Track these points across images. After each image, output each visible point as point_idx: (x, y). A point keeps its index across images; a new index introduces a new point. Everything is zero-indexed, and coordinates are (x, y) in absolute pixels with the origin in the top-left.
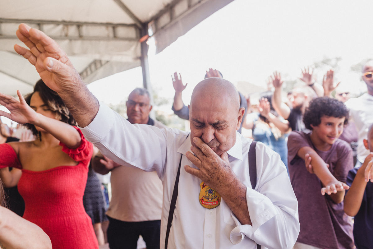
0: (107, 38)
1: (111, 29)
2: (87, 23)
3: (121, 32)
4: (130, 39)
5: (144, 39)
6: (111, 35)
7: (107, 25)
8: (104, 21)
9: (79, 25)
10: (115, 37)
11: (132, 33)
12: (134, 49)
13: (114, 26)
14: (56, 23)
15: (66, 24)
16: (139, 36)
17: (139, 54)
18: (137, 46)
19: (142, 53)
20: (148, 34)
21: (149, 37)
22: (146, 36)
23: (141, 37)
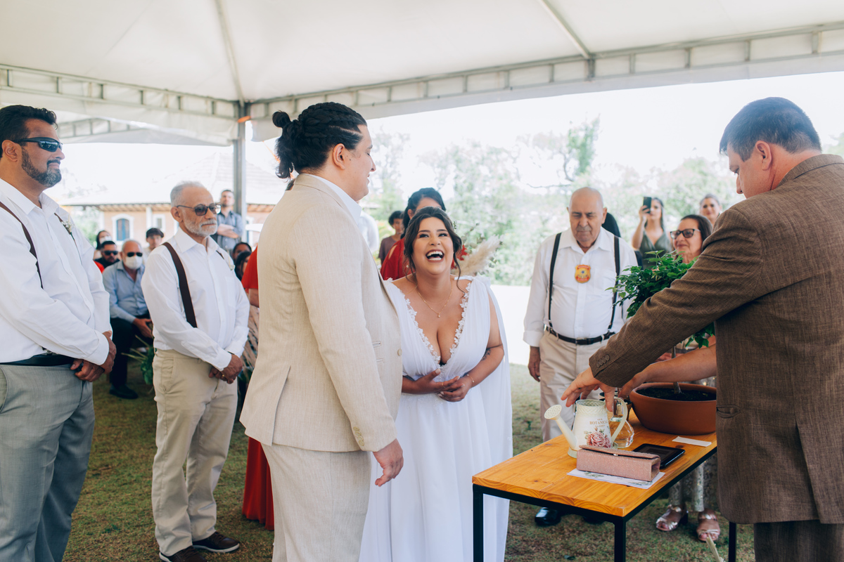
0: (205, 114)
1: (209, 103)
2: (188, 95)
3: (220, 108)
4: (227, 118)
5: (243, 119)
6: (210, 111)
7: (208, 98)
8: (205, 94)
9: (180, 97)
10: (213, 113)
11: (230, 110)
12: (231, 130)
13: (214, 102)
15: (167, 92)
16: (237, 115)
17: (236, 137)
18: (234, 127)
19: (239, 135)
20: (250, 115)
21: (250, 119)
22: (247, 118)
23: (240, 117)
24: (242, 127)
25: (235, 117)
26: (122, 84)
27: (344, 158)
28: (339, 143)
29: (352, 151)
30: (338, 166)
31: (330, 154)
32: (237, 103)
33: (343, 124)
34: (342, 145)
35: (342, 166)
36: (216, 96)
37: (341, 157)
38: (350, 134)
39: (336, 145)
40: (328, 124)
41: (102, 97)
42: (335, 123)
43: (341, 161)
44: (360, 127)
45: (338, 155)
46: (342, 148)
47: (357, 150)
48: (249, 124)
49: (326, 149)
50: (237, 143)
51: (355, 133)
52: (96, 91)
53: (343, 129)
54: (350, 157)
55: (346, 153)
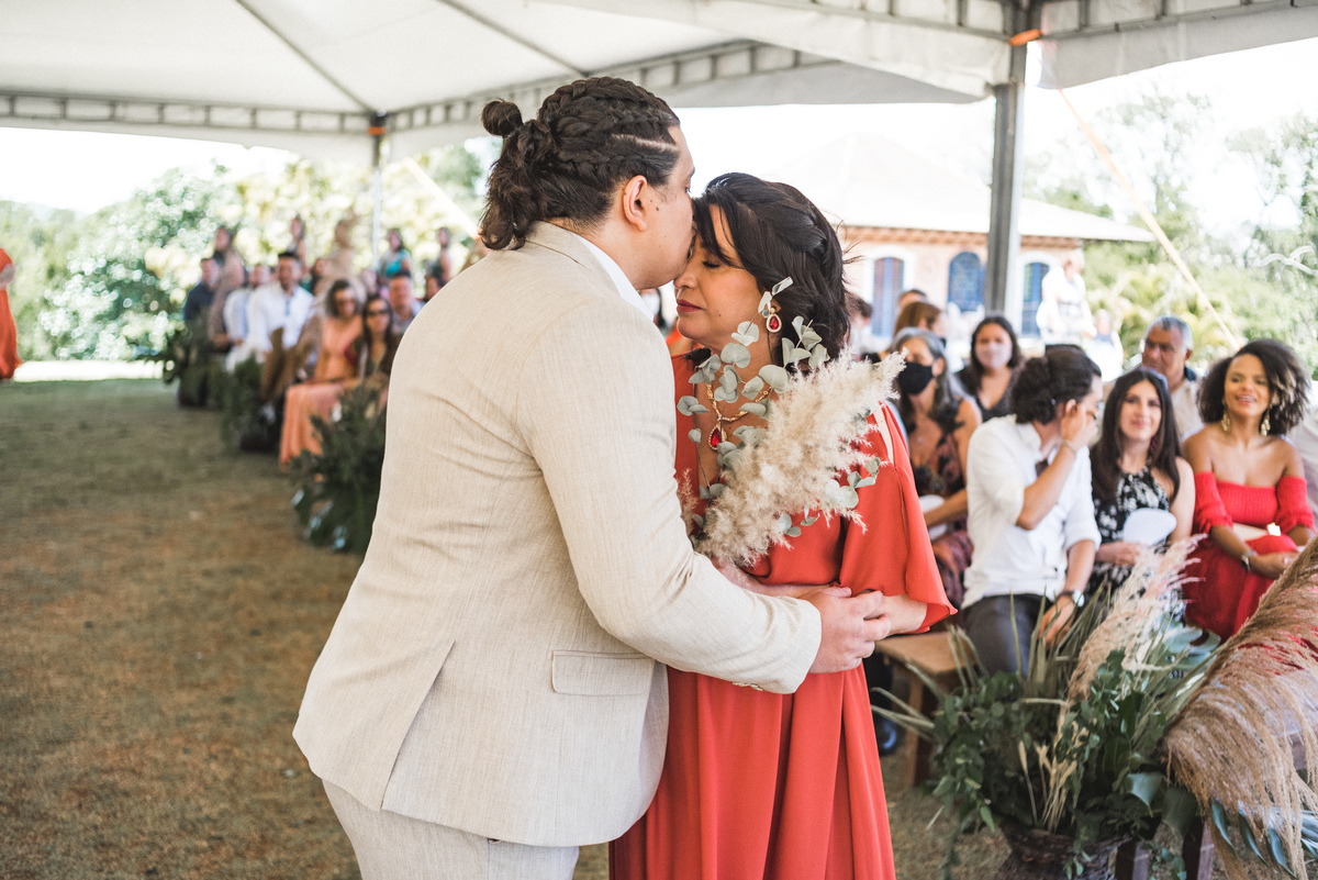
0: (942, 26)
4: (988, 34)
5: (1023, 37)
6: (953, 19)
12: (994, 62)
16: (1009, 29)
17: (1003, 77)
18: (1002, 54)
19: (1011, 74)
20: (1039, 28)
21: (1040, 37)
22: (1033, 33)
23: (1015, 32)
24: (1018, 56)
25: (1005, 32)
27: (644, 203)
28: (635, 175)
29: (661, 189)
30: (632, 225)
31: (616, 196)
33: (640, 129)
34: (643, 178)
35: (643, 224)
37: (640, 204)
39: (629, 178)
40: (608, 132)
42: (622, 128)
43: (638, 212)
44: (672, 132)
45: (633, 202)
46: (642, 184)
47: (669, 186)
48: (1035, 50)
49: (607, 185)
50: (1005, 92)
51: (664, 146)
53: (640, 141)
54: (657, 202)
55: (650, 195)
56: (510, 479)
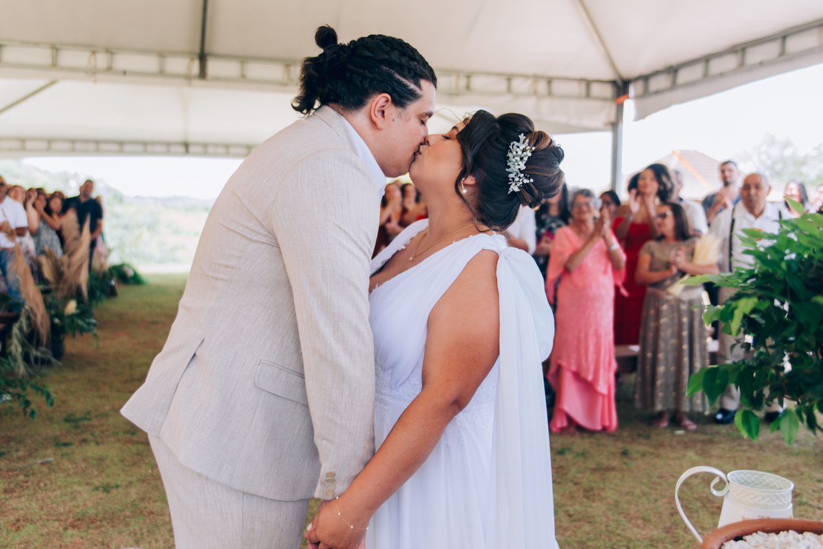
0: (579, 97)
1: (583, 86)
2: (559, 78)
3: (596, 89)
4: (604, 99)
5: (621, 99)
7: (581, 80)
8: (578, 77)
9: (550, 81)
10: (588, 95)
11: (608, 91)
13: (588, 83)
14: (526, 77)
15: (536, 78)
16: (615, 95)
17: (613, 119)
18: (611, 108)
19: (616, 117)
20: (628, 94)
21: (629, 98)
22: (626, 97)
23: (618, 97)
24: (620, 108)
25: (613, 97)
26: (488, 74)
27: (386, 114)
28: (385, 92)
29: (400, 110)
30: (374, 123)
32: (614, 83)
33: (401, 69)
34: (389, 96)
35: (380, 125)
36: (591, 76)
37: (383, 112)
38: (405, 86)
39: (380, 93)
40: (380, 62)
41: (468, 87)
42: (391, 64)
43: (380, 117)
45: (377, 108)
46: (387, 101)
47: (407, 111)
48: (627, 103)
49: (366, 93)
50: (615, 125)
51: (412, 86)
52: (463, 82)
53: (397, 76)
54: (394, 116)
55: (391, 110)
56: (256, 241)
